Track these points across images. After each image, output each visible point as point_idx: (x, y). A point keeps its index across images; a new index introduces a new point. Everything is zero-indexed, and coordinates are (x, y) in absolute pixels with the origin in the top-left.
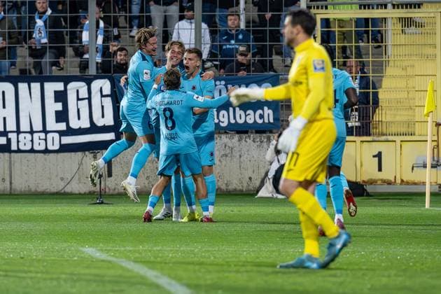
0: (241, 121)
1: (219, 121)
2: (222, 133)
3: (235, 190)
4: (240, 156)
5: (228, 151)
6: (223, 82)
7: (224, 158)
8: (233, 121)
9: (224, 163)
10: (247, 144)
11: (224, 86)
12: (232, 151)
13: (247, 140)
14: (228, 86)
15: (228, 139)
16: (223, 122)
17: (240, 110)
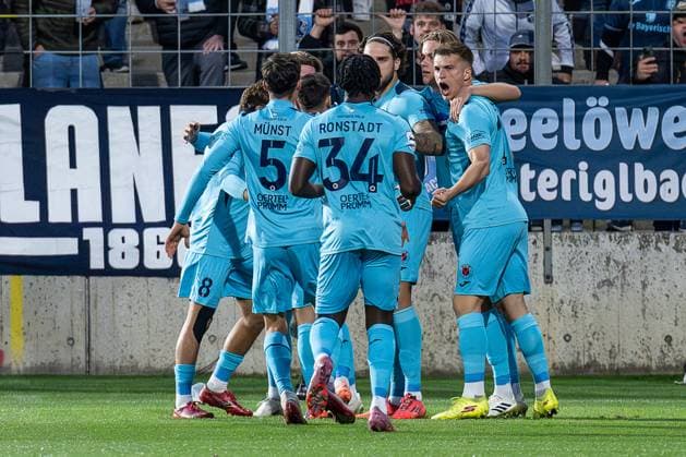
0: (646, 197)
1: (595, 197)
2: (600, 229)
3: (632, 367)
4: (644, 286)
5: (614, 273)
6: (604, 101)
7: (605, 288)
8: (626, 197)
9: (604, 299)
10: (661, 256)
11: (606, 111)
12: (624, 273)
13: (659, 245)
14: (617, 109)
15: (614, 244)
16: (603, 200)
17: (645, 169)
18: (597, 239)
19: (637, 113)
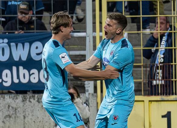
0: (25, 81)
1: (3, 81)
2: (5, 93)
4: (24, 117)
5: (11, 112)
6: (6, 41)
7: (8, 119)
8: (16, 81)
9: (8, 124)
10: (32, 104)
11: (7, 45)
12: (16, 112)
13: (31, 100)
14: (11, 44)
15: (11, 99)
16: (6, 82)
17: (24, 69)
18: (4, 98)
19: (20, 45)
